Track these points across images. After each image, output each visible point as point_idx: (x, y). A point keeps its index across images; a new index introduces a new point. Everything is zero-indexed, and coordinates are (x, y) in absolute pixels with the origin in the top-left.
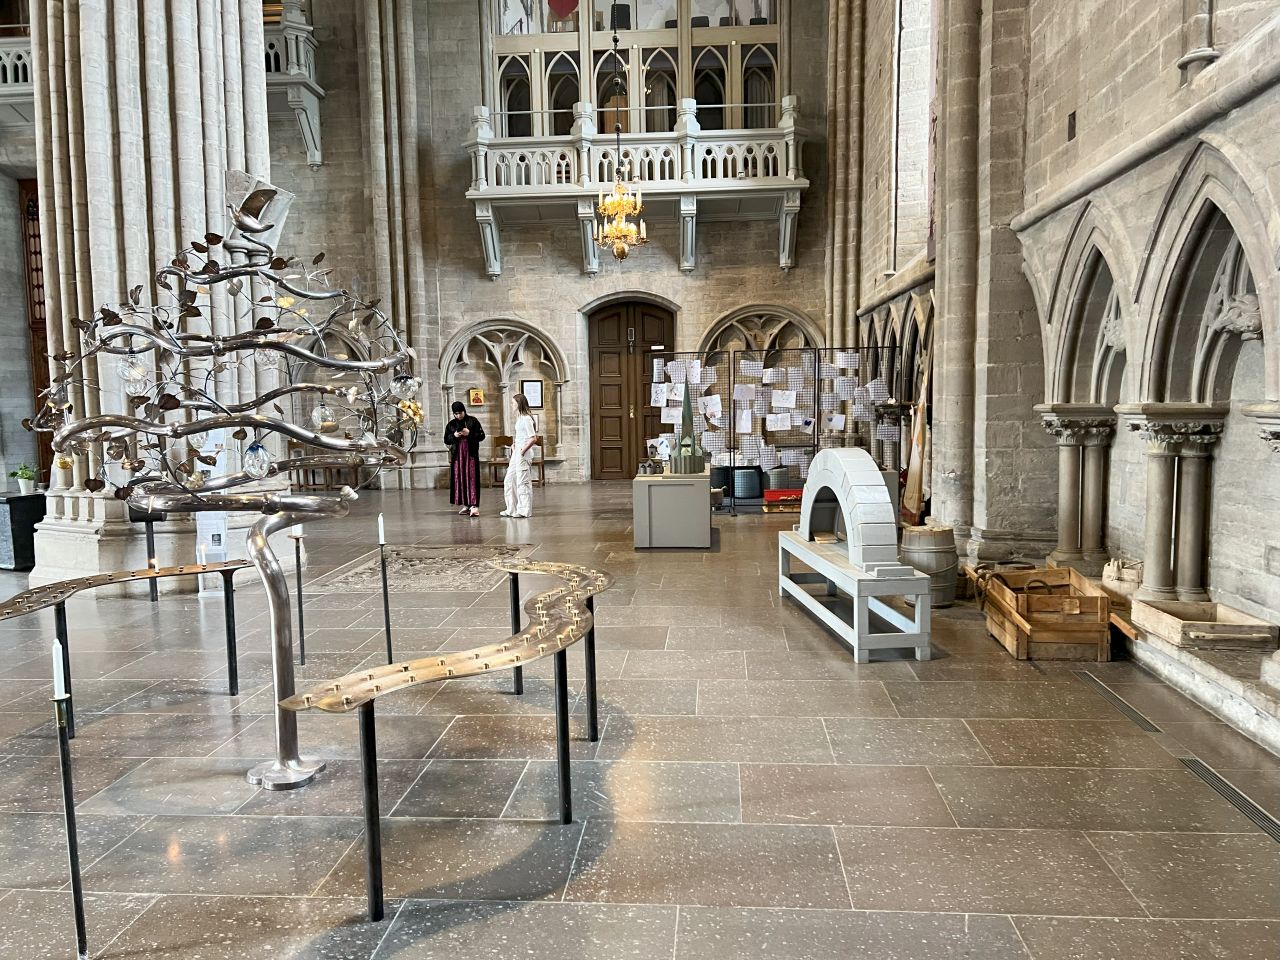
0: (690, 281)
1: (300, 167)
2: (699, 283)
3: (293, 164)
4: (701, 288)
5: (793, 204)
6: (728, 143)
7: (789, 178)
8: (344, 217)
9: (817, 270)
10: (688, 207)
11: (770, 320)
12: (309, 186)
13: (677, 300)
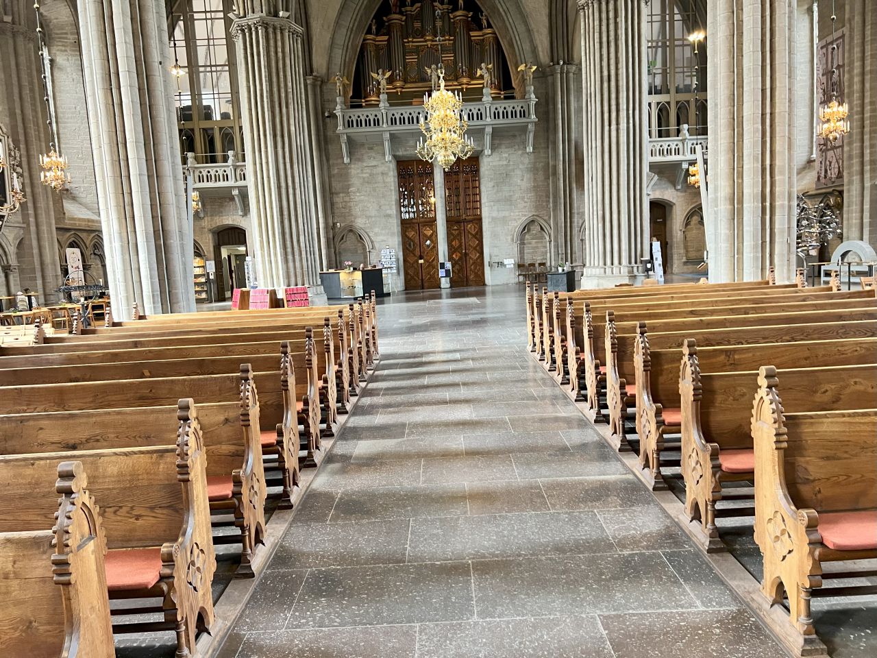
0: (679, 194)
1: (523, 153)
2: (683, 194)
3: (520, 152)
4: (684, 196)
8: (541, 173)
12: (526, 161)
13: (674, 201)
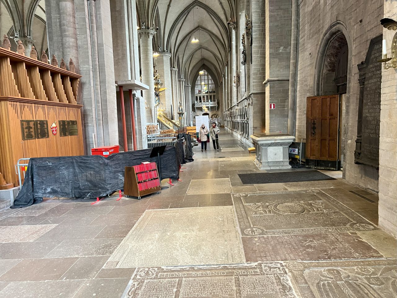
0: (210, 112)
5: (217, 107)
6: (212, 103)
7: (217, 105)
9: (219, 111)
10: (210, 107)
11: (216, 115)
